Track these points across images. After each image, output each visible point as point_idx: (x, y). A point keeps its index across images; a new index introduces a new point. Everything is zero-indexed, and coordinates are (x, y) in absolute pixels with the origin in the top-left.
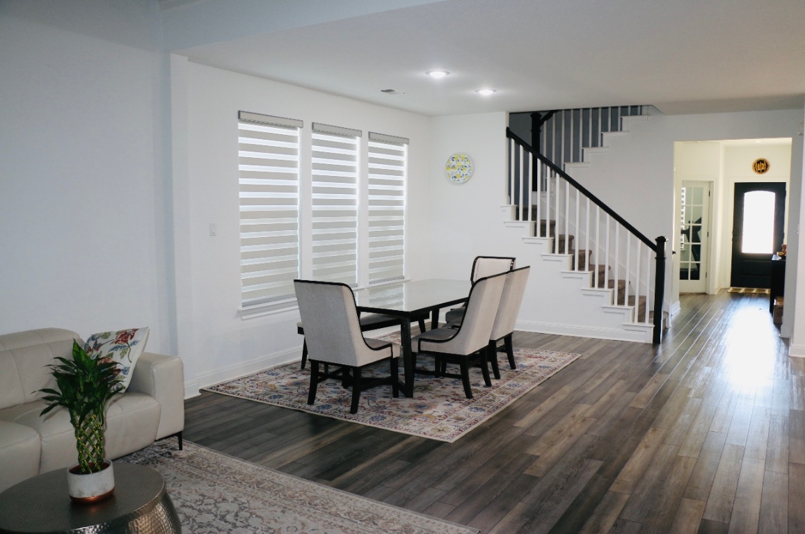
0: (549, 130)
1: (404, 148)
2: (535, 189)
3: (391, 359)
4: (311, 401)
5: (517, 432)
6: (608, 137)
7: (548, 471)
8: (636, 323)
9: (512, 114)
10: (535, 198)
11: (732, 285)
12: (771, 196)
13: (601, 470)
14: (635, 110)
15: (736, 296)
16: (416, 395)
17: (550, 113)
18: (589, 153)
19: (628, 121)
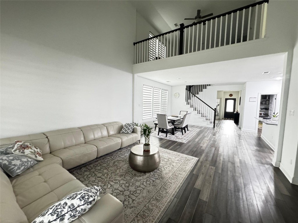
0: (192, 88)
1: (167, 92)
2: (189, 99)
3: (172, 128)
4: (158, 135)
5: (196, 142)
6: (204, 90)
7: (205, 149)
8: (210, 124)
9: (187, 86)
10: (189, 101)
11: (224, 117)
12: (233, 101)
13: (215, 149)
14: (209, 85)
15: (225, 119)
16: (175, 135)
17: (193, 86)
18: (200, 93)
19: (208, 87)
